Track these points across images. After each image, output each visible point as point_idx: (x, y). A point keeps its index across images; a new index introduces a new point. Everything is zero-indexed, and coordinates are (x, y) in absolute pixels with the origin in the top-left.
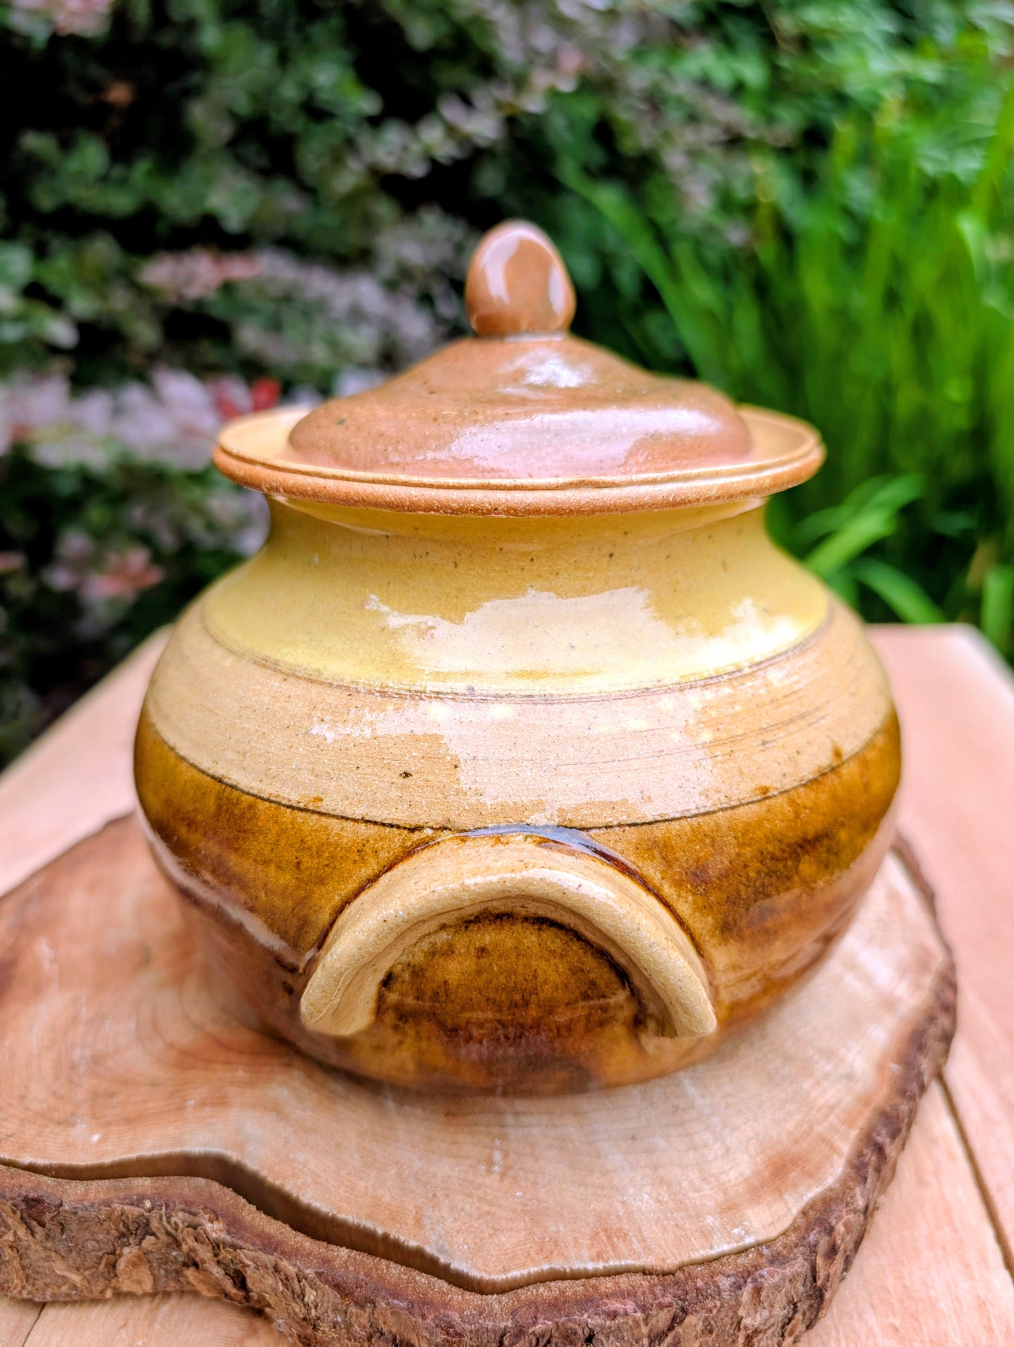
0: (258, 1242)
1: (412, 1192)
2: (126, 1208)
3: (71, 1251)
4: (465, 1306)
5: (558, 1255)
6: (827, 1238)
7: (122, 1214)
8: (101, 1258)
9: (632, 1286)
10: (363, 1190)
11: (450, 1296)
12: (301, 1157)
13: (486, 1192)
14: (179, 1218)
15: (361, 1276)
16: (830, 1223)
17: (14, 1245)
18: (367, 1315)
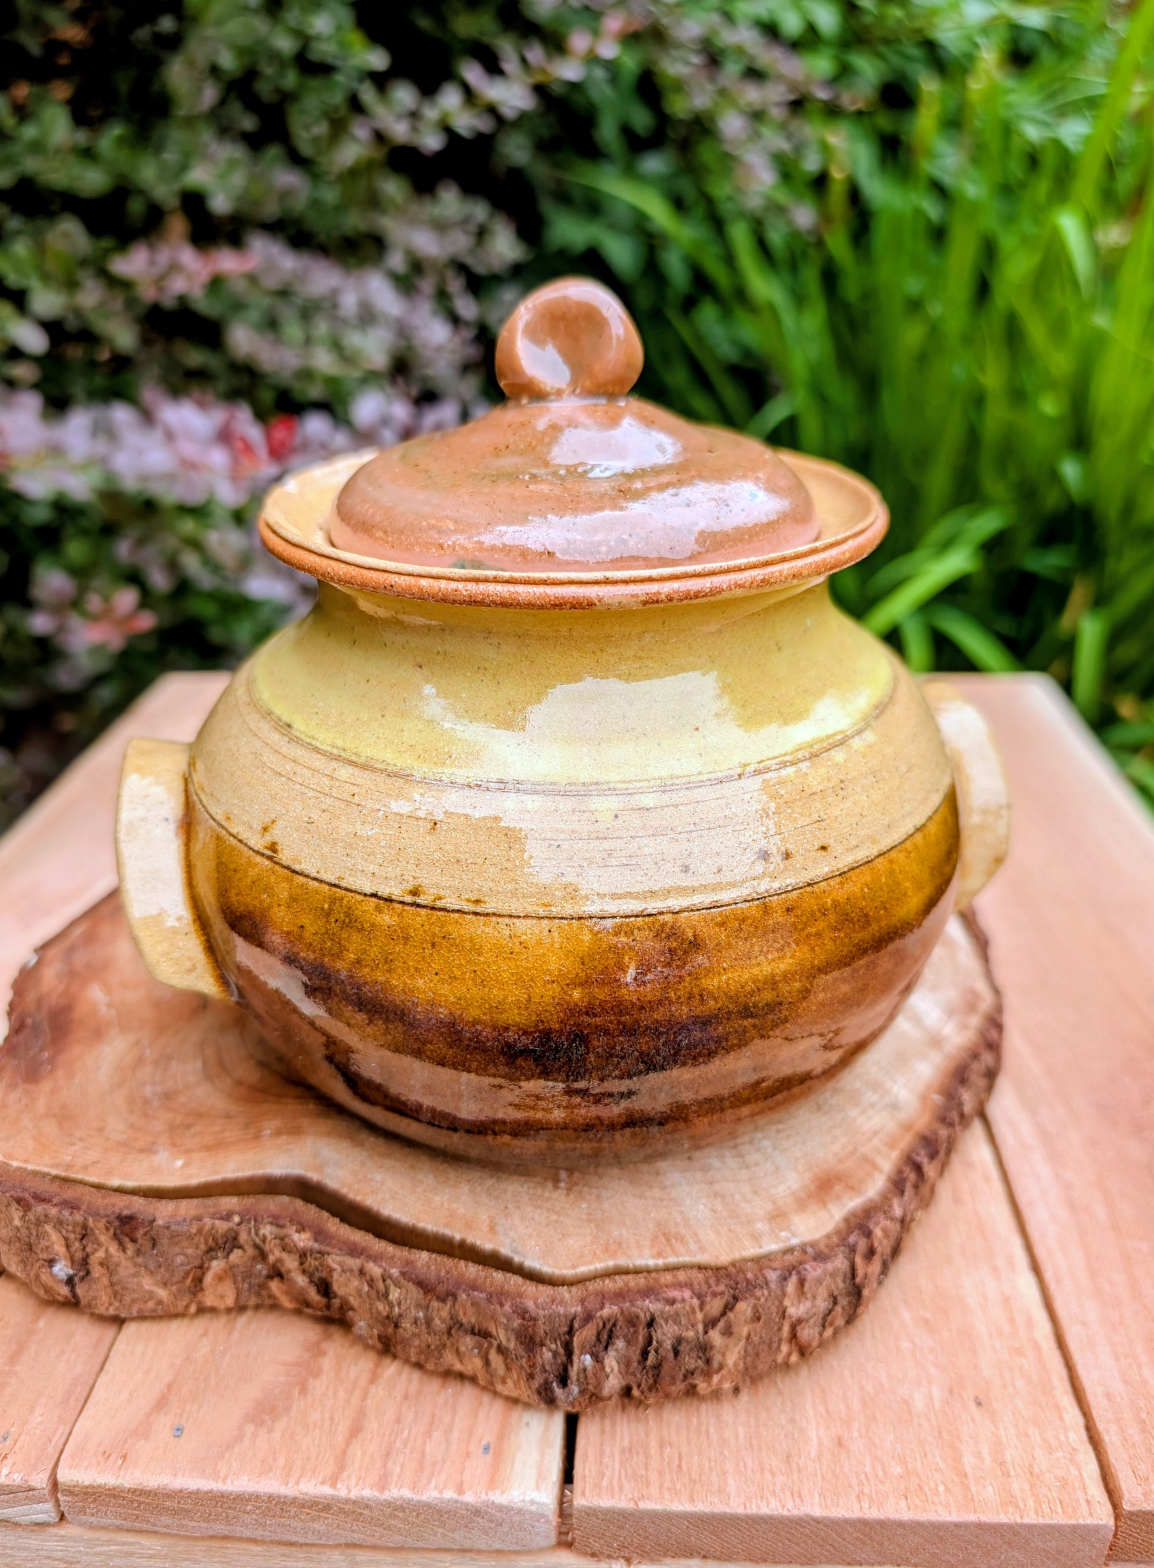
0: (343, 1249)
1: (485, 1205)
2: (217, 1222)
3: (160, 1266)
4: (538, 1295)
5: (621, 1254)
6: (865, 1241)
7: (212, 1228)
8: (188, 1273)
9: (688, 1278)
10: (439, 1204)
11: (525, 1288)
12: (378, 1176)
13: (553, 1205)
14: (267, 1230)
15: (443, 1273)
16: (868, 1228)
17: (105, 1261)
18: (448, 1309)
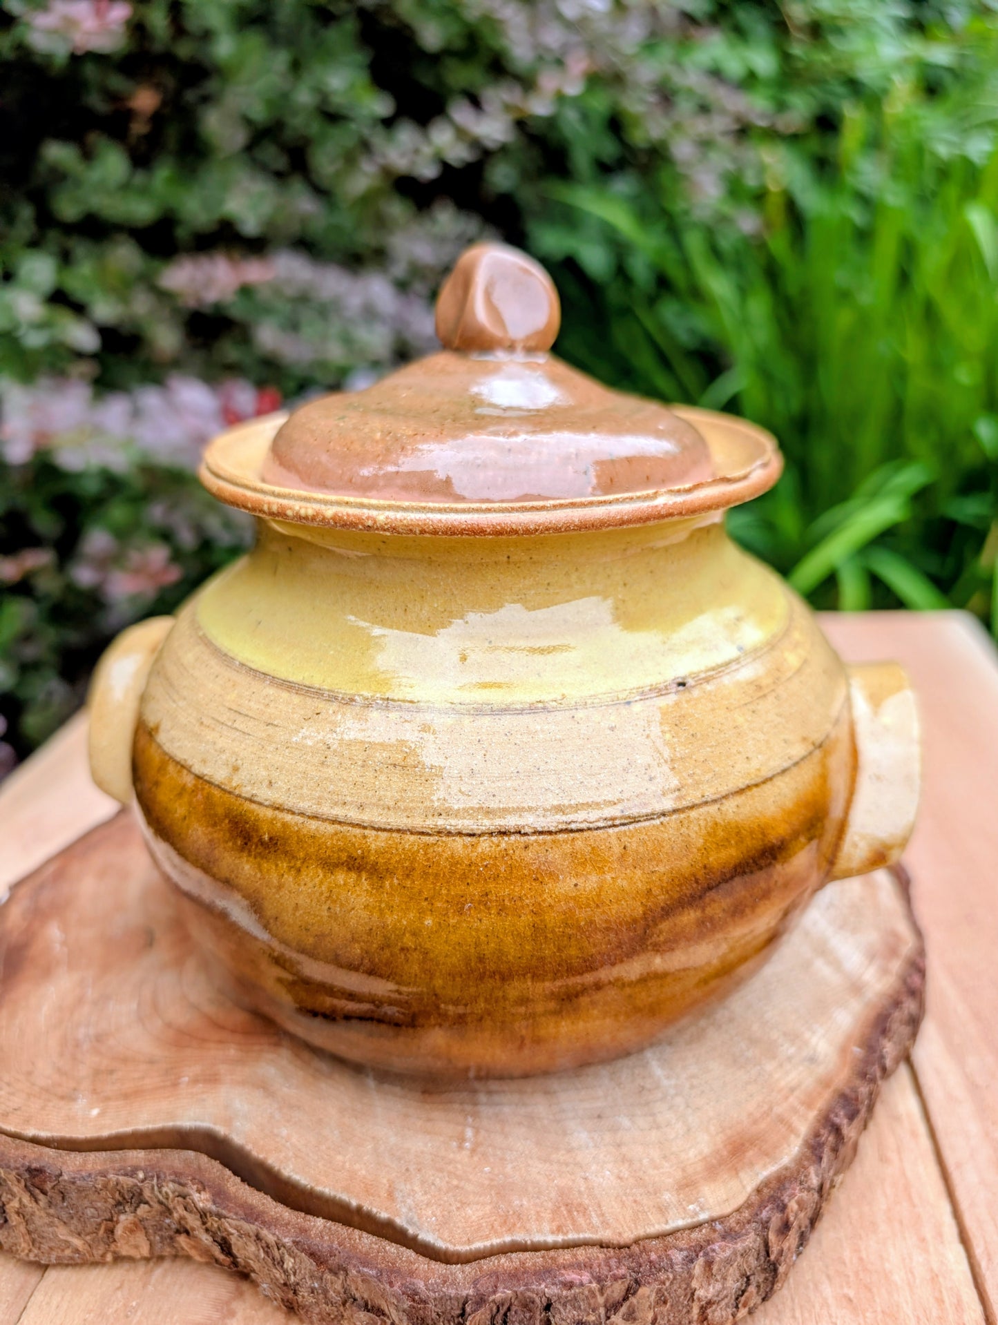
0: (240, 1212)
1: (386, 1166)
2: (121, 1178)
3: (72, 1218)
4: (430, 1275)
5: (520, 1228)
6: (779, 1215)
7: (117, 1184)
8: (100, 1224)
9: (588, 1258)
10: (341, 1164)
11: (416, 1265)
12: (284, 1132)
13: (456, 1167)
14: (169, 1188)
15: (335, 1245)
16: (783, 1201)
17: (20, 1211)
18: (340, 1282)
